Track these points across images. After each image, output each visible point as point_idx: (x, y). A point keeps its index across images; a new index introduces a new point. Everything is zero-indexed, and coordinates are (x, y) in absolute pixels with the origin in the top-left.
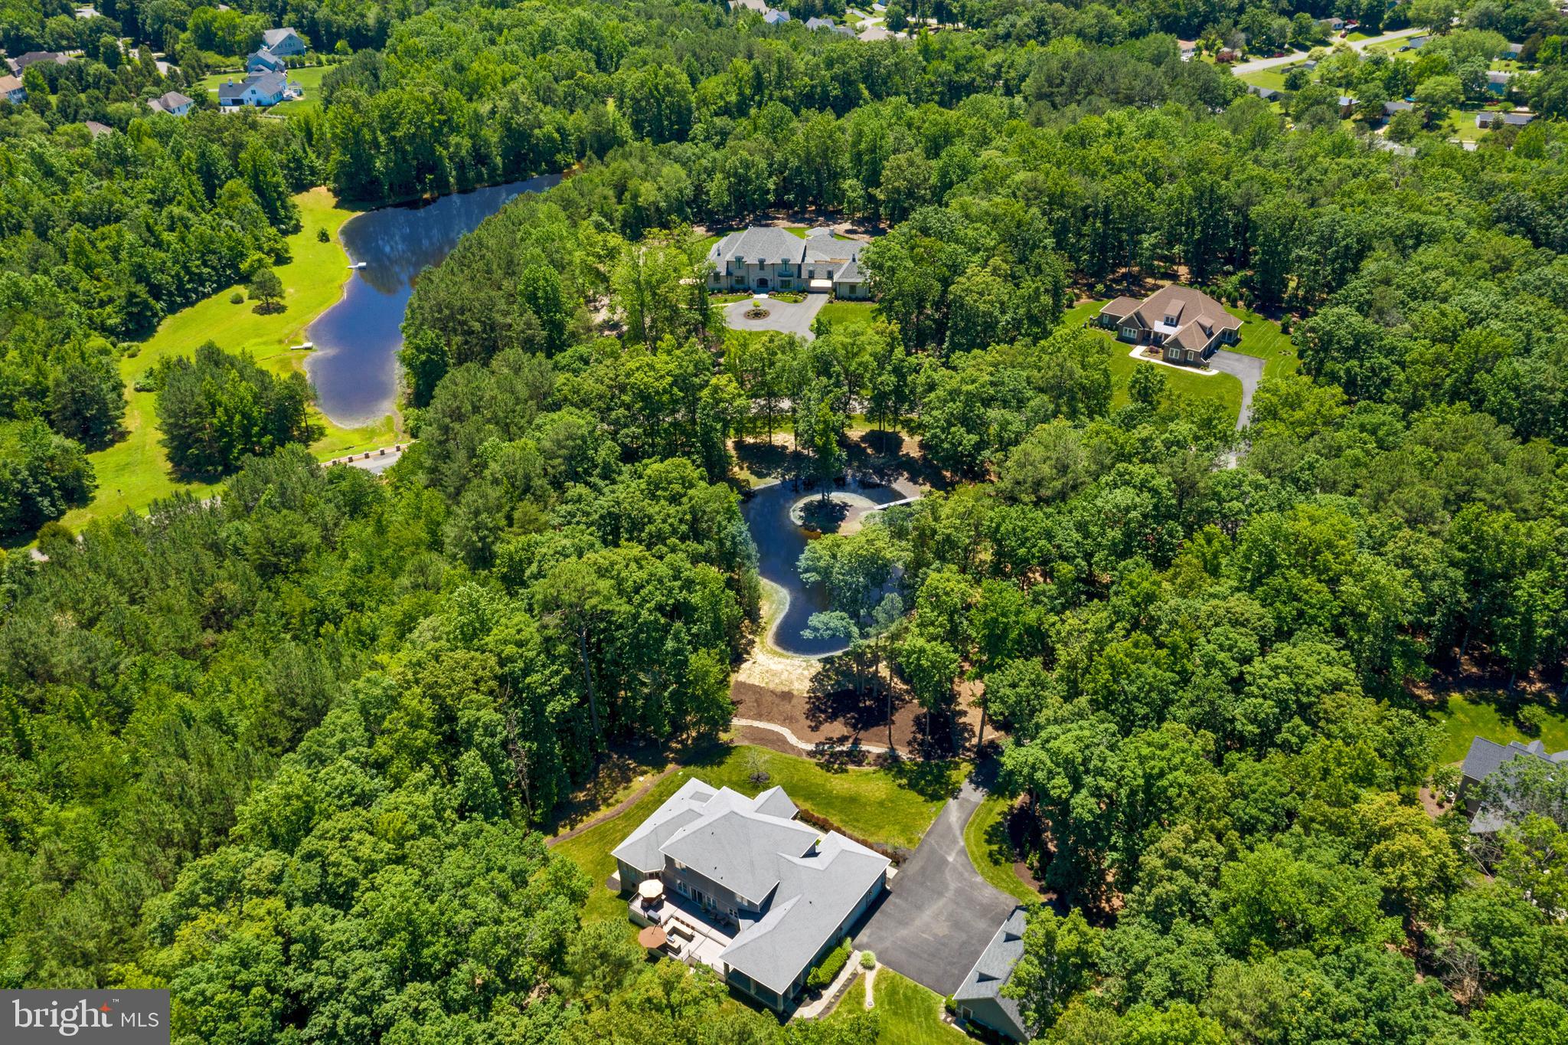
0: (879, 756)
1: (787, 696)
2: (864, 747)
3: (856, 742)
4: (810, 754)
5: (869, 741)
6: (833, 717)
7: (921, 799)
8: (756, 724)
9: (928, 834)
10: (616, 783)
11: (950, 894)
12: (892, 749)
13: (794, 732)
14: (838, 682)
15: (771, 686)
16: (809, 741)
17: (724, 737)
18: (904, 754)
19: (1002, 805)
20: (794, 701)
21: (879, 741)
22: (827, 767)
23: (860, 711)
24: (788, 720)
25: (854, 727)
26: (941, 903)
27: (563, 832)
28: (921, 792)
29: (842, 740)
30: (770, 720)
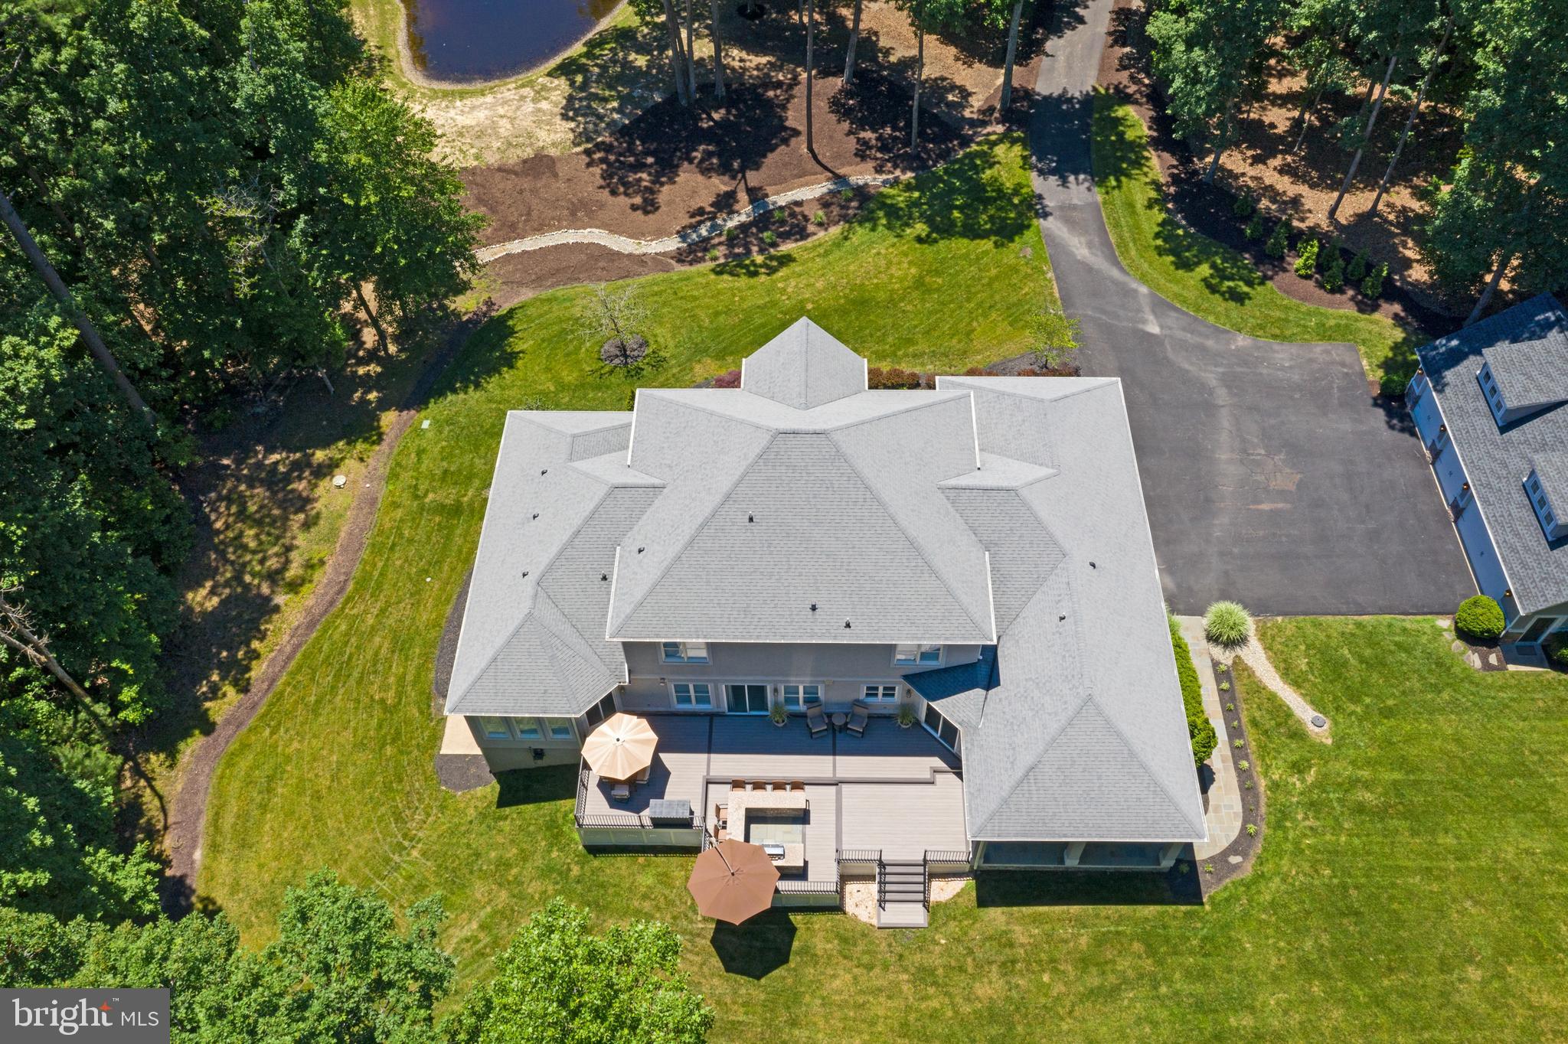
0: (824, 203)
1: (539, 165)
2: (781, 199)
3: (756, 196)
4: (680, 257)
5: (783, 182)
6: (667, 169)
7: (987, 245)
8: (516, 247)
9: (1067, 300)
10: (271, 524)
11: (1222, 396)
12: (840, 179)
13: (613, 228)
14: (624, 100)
15: (492, 159)
16: (659, 233)
17: (465, 304)
18: (864, 176)
19: (1138, 190)
20: (563, 170)
21: (801, 175)
22: (737, 265)
23: (707, 136)
24: (579, 213)
25: (725, 169)
26: (1225, 421)
27: (223, 707)
28: (973, 232)
29: (725, 203)
30: (540, 229)
